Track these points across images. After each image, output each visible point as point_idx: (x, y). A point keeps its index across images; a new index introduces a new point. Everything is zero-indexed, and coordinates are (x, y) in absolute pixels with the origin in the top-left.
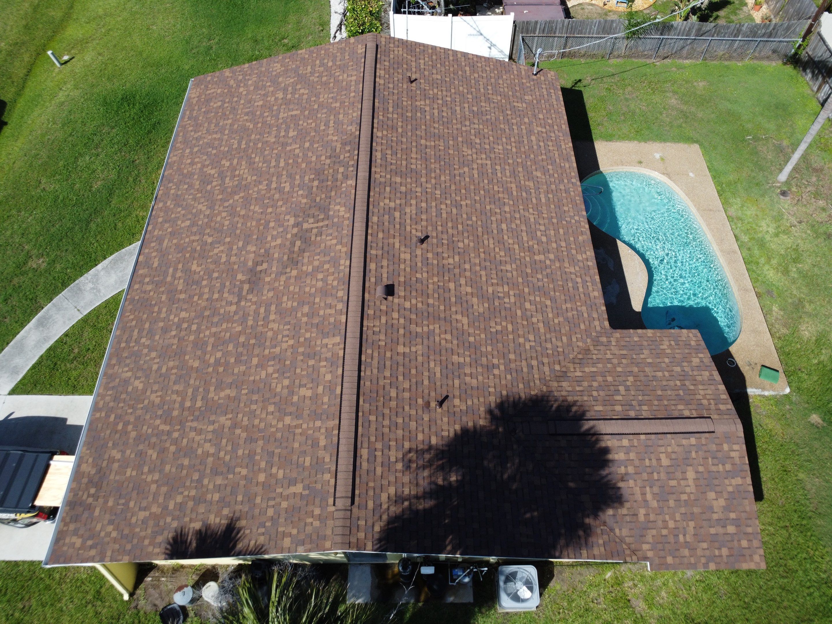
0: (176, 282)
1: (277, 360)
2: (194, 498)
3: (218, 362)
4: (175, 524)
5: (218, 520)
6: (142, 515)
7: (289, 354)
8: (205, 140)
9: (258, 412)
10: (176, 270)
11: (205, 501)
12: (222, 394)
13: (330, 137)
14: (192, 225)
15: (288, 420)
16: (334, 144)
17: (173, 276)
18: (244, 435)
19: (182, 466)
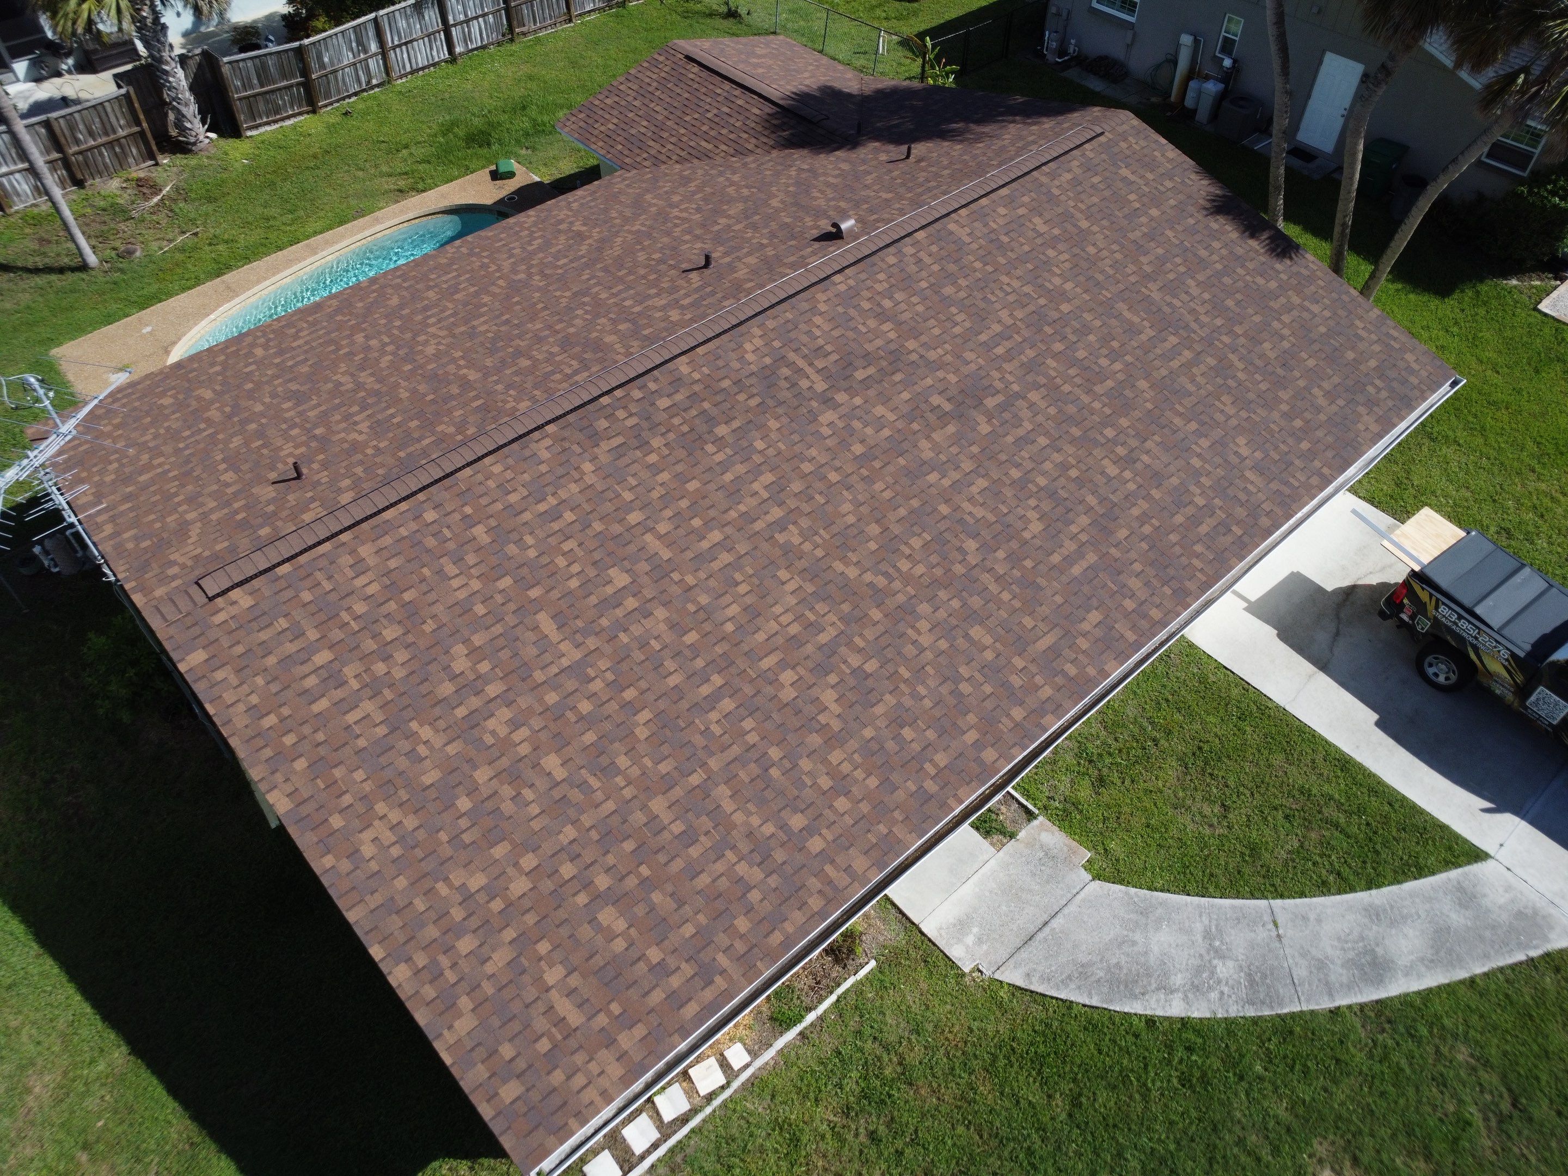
0: (1084, 537)
1: (1040, 281)
2: (1243, 266)
3: (1114, 356)
4: (1278, 266)
5: (1228, 228)
6: (1315, 308)
7: (1019, 272)
8: (755, 821)
9: (1108, 261)
10: (1069, 560)
11: (1231, 252)
12: (1136, 319)
13: (590, 479)
14: (971, 616)
15: (1084, 224)
16: (604, 459)
17: (1080, 554)
18: (1144, 259)
19: (1238, 303)
